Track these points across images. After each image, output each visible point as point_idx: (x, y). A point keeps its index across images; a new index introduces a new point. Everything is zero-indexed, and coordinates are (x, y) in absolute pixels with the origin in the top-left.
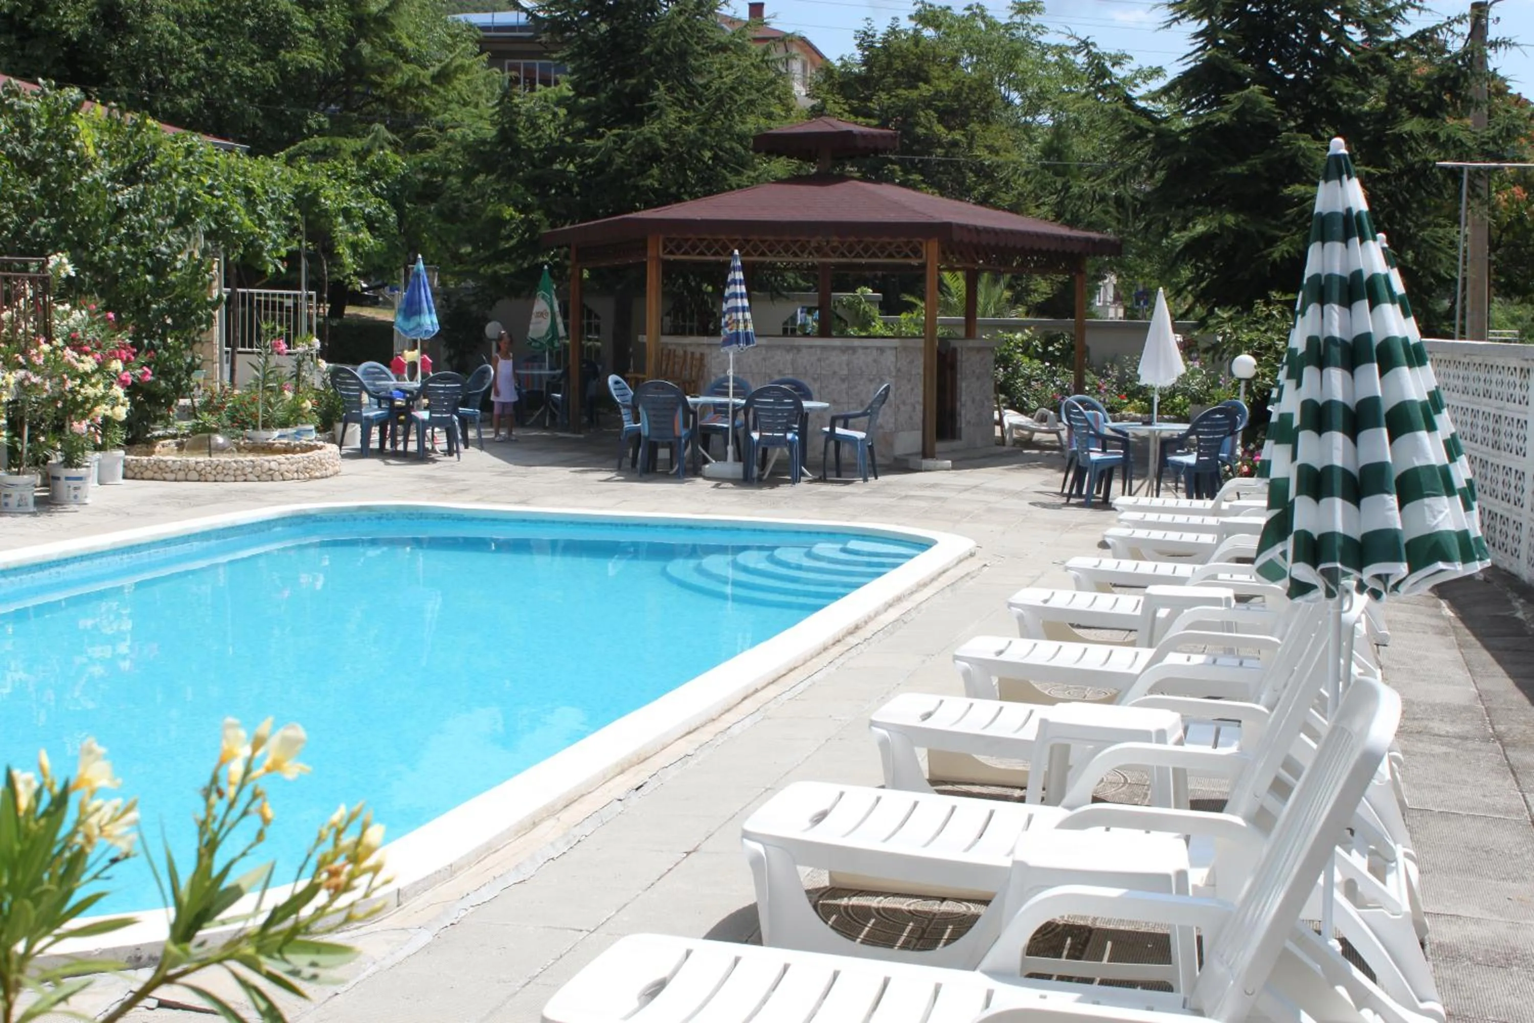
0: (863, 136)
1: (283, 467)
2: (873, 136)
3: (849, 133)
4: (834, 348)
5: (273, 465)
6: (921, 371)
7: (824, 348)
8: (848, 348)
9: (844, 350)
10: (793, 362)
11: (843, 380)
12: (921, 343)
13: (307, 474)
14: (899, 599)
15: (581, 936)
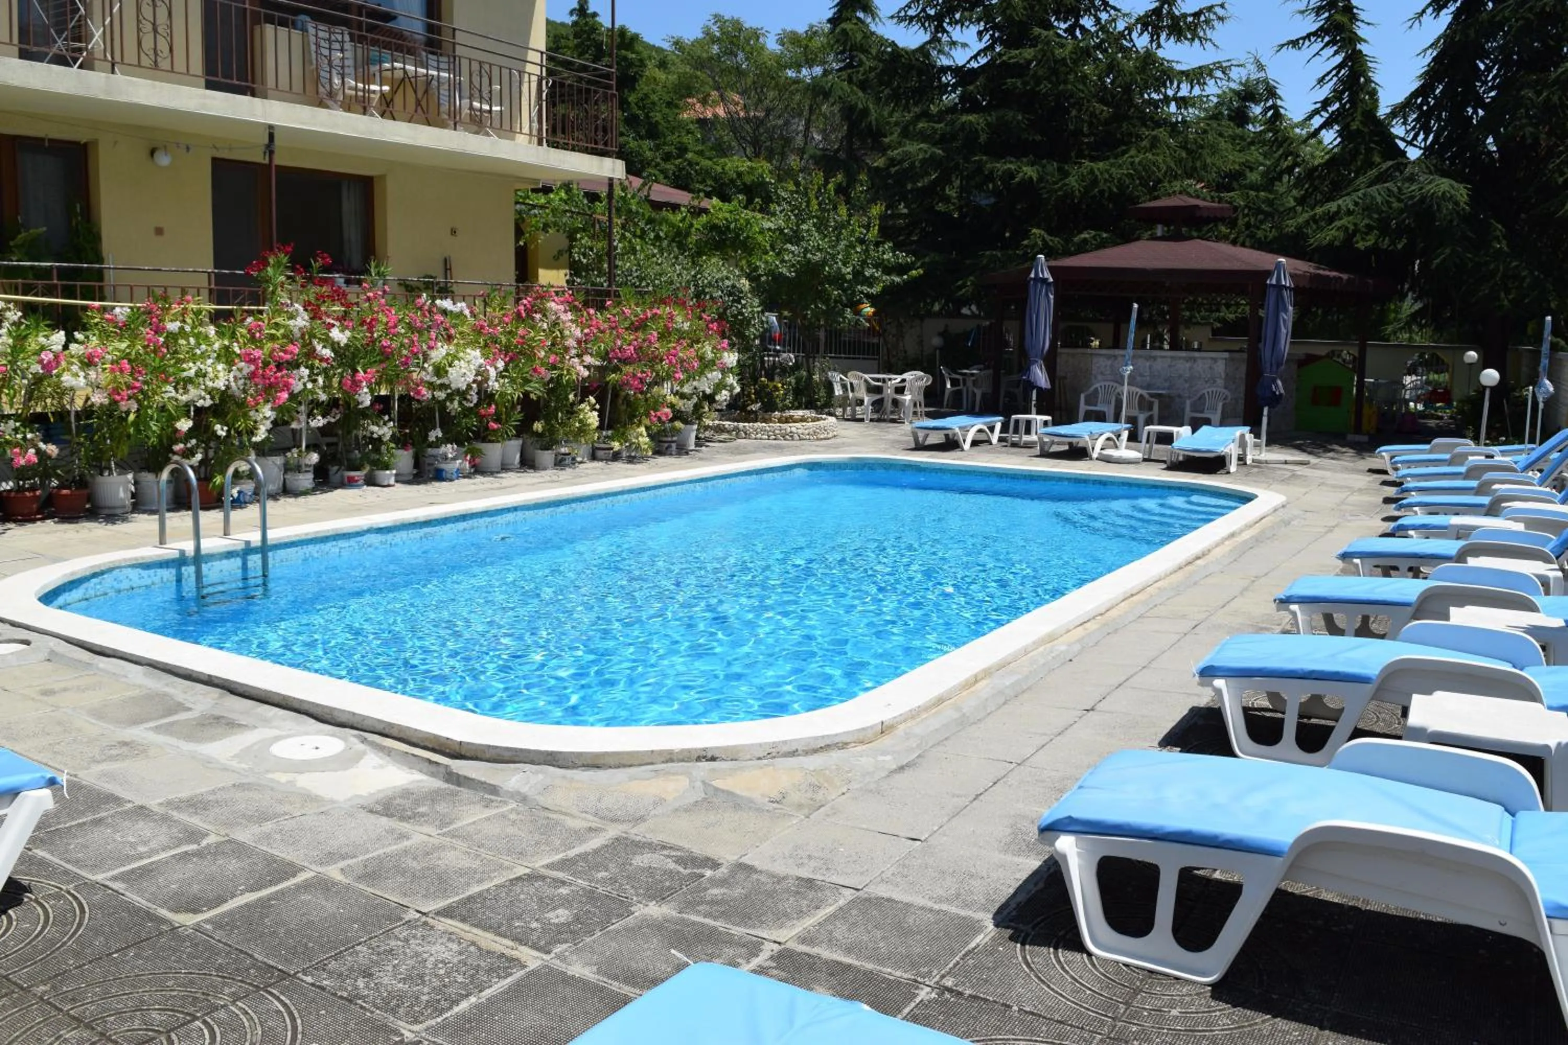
0: (1208, 208)
1: (800, 431)
2: (1215, 209)
3: (1197, 206)
4: (1180, 358)
5: (794, 429)
6: (1244, 376)
7: (1172, 357)
8: (1191, 358)
9: (1188, 359)
10: (1150, 367)
11: (1186, 381)
12: (1245, 356)
13: (815, 436)
14: (1232, 535)
15: (1012, 766)
